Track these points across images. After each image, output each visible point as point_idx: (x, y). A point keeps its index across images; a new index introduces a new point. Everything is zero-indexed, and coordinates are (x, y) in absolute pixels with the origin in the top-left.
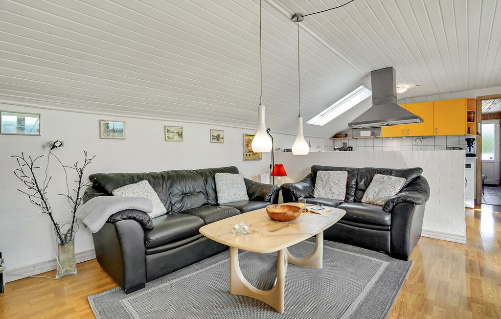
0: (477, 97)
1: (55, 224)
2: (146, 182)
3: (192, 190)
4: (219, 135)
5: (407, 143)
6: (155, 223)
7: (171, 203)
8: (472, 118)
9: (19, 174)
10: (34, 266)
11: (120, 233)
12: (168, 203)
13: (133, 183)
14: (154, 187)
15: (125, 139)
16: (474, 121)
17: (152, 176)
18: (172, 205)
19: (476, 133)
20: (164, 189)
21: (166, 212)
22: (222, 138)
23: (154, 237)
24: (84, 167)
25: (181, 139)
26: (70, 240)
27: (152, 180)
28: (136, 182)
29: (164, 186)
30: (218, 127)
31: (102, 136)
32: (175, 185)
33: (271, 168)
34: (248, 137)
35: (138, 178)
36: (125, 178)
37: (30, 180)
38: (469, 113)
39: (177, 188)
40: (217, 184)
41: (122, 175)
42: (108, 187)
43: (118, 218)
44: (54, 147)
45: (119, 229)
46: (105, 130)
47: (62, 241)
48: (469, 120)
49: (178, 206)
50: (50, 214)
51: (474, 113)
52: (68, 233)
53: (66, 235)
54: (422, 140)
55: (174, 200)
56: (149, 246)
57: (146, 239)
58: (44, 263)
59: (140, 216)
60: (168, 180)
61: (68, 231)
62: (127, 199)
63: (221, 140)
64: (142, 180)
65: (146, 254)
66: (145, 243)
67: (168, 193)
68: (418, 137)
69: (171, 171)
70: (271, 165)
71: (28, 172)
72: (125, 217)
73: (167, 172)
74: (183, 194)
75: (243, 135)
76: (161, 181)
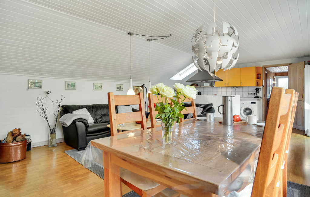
0: (263, 66)
1: (49, 125)
2: (85, 109)
3: (106, 113)
4: (120, 87)
5: (229, 90)
6: (90, 125)
7: (96, 118)
8: (259, 78)
9: (38, 105)
10: (39, 143)
11: (77, 127)
12: (95, 119)
13: (80, 109)
14: (89, 111)
15: (76, 89)
16: (260, 79)
17: (88, 106)
18: (97, 119)
19: (262, 85)
20: (93, 112)
21: (94, 122)
22: (122, 88)
23: (89, 130)
24: (61, 102)
25: (101, 89)
26: (54, 132)
27: (87, 108)
28: (81, 109)
29: (93, 111)
30: (120, 83)
31: (66, 89)
32: (98, 111)
33: (146, 103)
34: (136, 88)
35: (82, 107)
36: (76, 107)
37: (41, 107)
38: (258, 74)
39: (99, 112)
40: (118, 111)
41: (75, 106)
42: (70, 111)
43: (77, 121)
44: (48, 93)
45: (77, 125)
46: (67, 86)
47: (51, 132)
48: (258, 78)
49: (100, 120)
50: (47, 121)
51: (260, 75)
52: (53, 129)
53: (52, 130)
54: (236, 88)
55: (98, 117)
56: (88, 133)
57: (86, 130)
58: (43, 142)
59: (84, 121)
60: (95, 108)
61: (53, 128)
62: (79, 115)
63: (121, 89)
64: (83, 108)
65: (87, 136)
66: (86, 132)
67: (95, 114)
68: (234, 87)
69: (97, 104)
70: (146, 102)
71: (41, 104)
72: (79, 121)
73: (95, 105)
74: (102, 115)
75: (134, 86)
76: (92, 109)
